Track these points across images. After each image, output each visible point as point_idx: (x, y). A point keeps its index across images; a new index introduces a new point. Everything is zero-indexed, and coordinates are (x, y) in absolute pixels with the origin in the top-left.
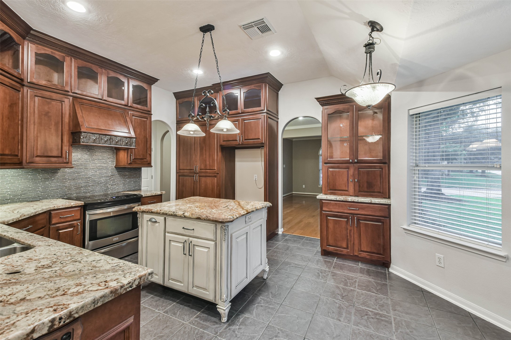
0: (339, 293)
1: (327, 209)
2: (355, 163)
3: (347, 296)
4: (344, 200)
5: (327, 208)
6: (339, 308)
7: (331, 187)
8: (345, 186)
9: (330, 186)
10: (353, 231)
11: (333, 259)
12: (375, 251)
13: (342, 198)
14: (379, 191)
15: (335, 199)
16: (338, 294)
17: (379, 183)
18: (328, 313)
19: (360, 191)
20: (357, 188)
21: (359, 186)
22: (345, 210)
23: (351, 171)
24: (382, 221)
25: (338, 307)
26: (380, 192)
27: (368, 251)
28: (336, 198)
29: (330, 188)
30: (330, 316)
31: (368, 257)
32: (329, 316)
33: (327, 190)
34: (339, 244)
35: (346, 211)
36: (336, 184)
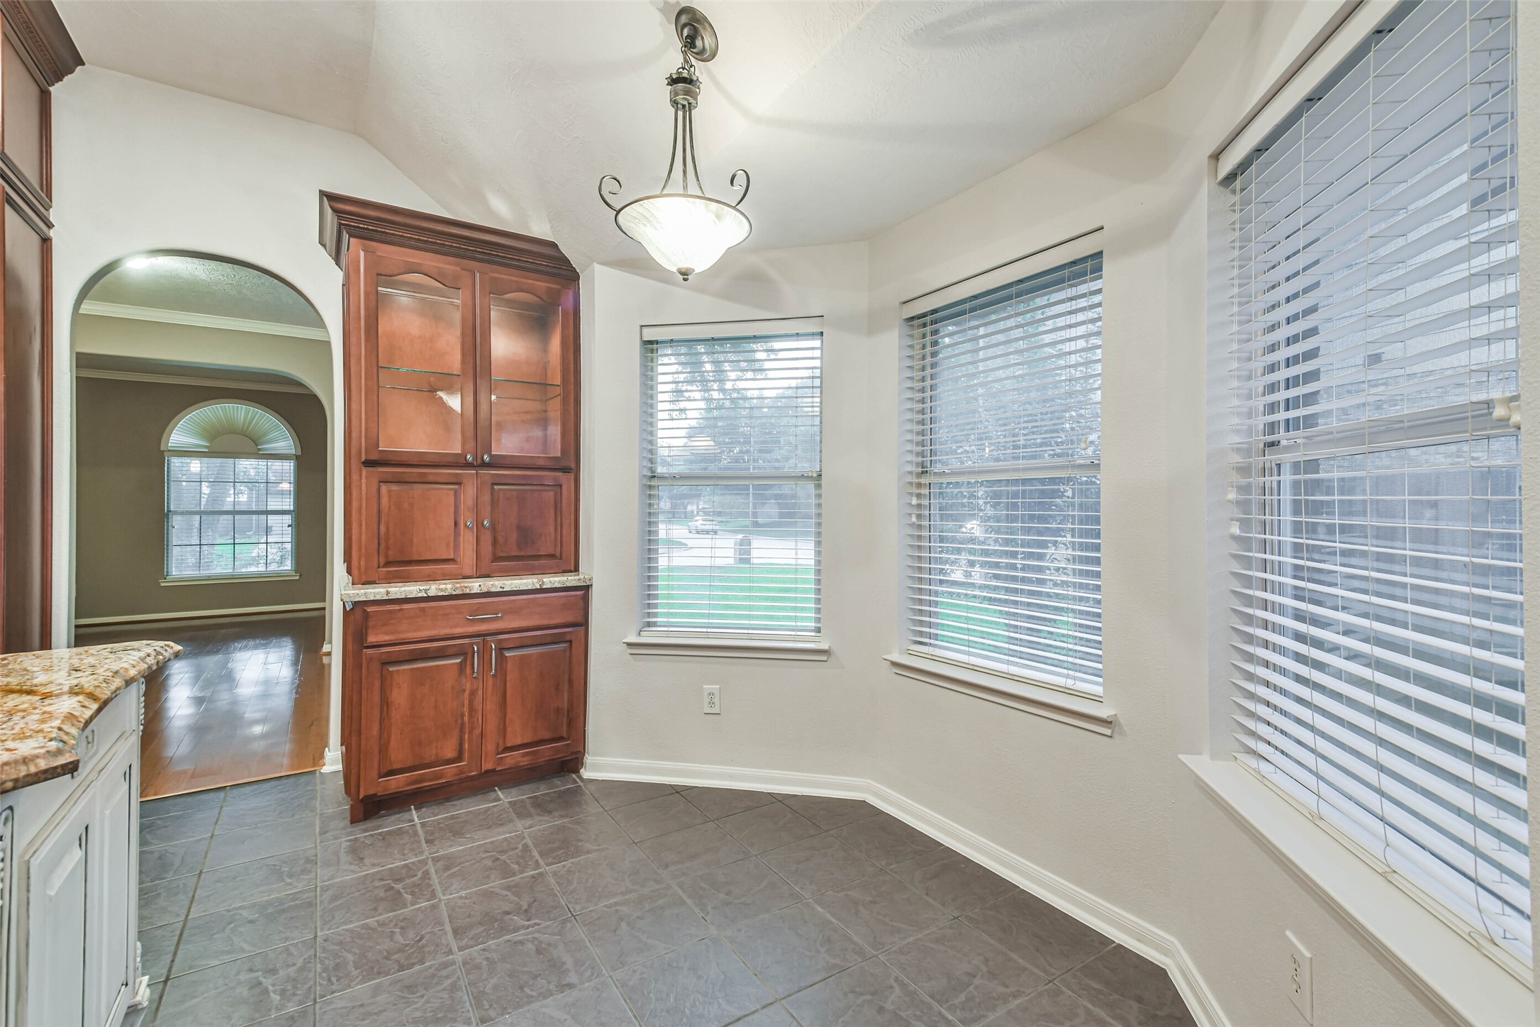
0: (507, 909)
1: (387, 638)
2: (484, 465)
3: (535, 901)
4: (454, 593)
5: (386, 633)
6: (538, 952)
7: (390, 553)
8: (448, 545)
9: (387, 548)
10: (480, 692)
11: (406, 816)
12: (547, 735)
13: (449, 586)
14: (552, 552)
15: (420, 595)
16: (508, 913)
17: (552, 529)
18: (521, 988)
19: (496, 559)
20: (487, 549)
21: (495, 542)
22: (456, 626)
23: (469, 493)
24: (568, 638)
25: (537, 950)
26: (552, 556)
27: (526, 741)
28: (426, 591)
29: (386, 556)
30: (534, 994)
31: (525, 761)
32: (532, 996)
33: (376, 565)
34: (430, 753)
35: (458, 631)
36: (412, 541)
